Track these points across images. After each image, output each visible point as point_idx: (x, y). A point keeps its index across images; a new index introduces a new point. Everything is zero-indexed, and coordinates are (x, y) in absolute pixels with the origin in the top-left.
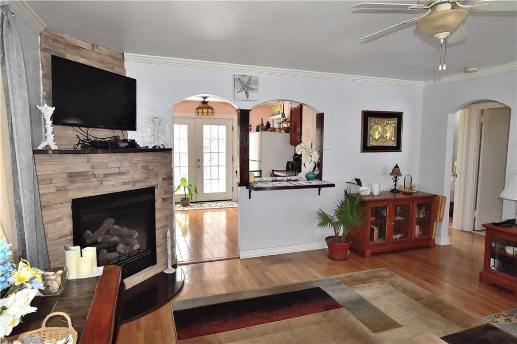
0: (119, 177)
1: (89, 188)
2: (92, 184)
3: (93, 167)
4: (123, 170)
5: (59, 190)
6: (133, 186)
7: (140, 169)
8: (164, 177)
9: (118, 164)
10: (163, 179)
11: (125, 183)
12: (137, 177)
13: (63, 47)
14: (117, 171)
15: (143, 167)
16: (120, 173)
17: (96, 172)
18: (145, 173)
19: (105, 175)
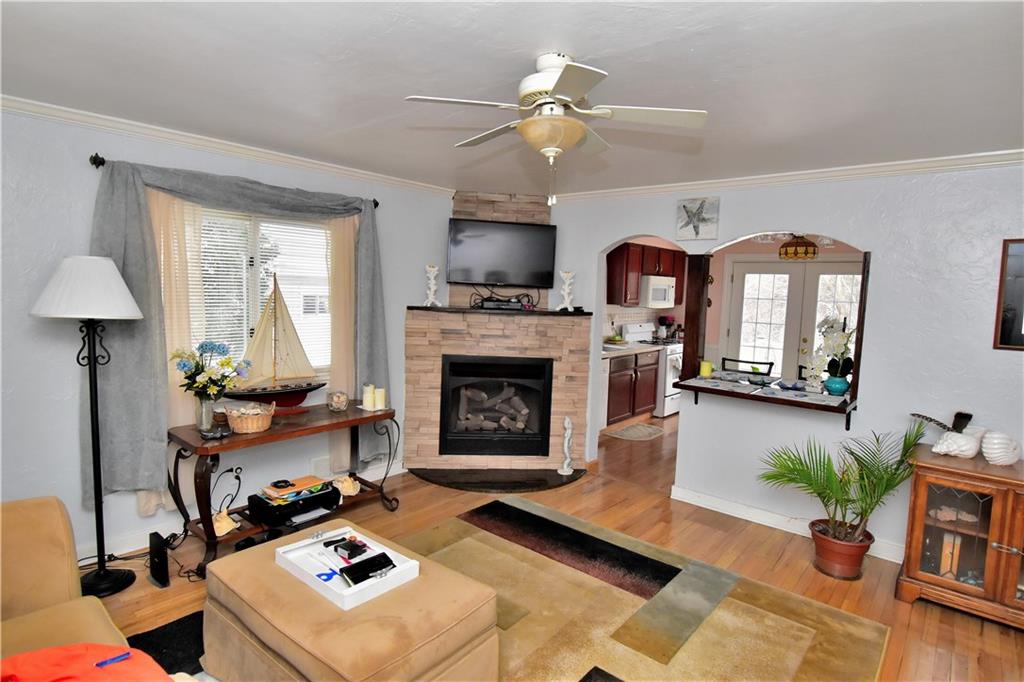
0: (500, 340)
1: (464, 346)
2: (466, 343)
3: (468, 326)
4: (507, 332)
5: (431, 343)
6: (521, 353)
7: (534, 334)
8: (572, 348)
9: (501, 326)
10: (571, 351)
11: (509, 348)
12: (526, 343)
13: (475, 205)
14: (500, 333)
15: (537, 333)
16: (505, 336)
17: (472, 331)
18: (540, 340)
19: (483, 336)
